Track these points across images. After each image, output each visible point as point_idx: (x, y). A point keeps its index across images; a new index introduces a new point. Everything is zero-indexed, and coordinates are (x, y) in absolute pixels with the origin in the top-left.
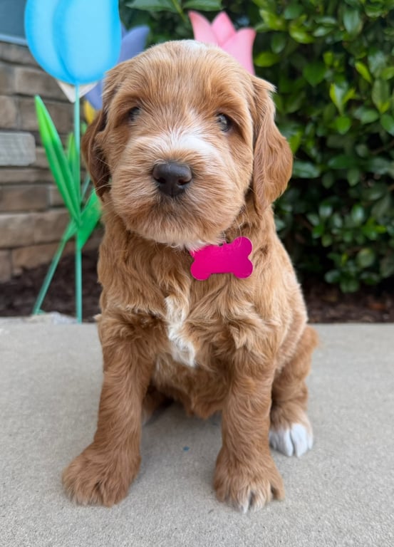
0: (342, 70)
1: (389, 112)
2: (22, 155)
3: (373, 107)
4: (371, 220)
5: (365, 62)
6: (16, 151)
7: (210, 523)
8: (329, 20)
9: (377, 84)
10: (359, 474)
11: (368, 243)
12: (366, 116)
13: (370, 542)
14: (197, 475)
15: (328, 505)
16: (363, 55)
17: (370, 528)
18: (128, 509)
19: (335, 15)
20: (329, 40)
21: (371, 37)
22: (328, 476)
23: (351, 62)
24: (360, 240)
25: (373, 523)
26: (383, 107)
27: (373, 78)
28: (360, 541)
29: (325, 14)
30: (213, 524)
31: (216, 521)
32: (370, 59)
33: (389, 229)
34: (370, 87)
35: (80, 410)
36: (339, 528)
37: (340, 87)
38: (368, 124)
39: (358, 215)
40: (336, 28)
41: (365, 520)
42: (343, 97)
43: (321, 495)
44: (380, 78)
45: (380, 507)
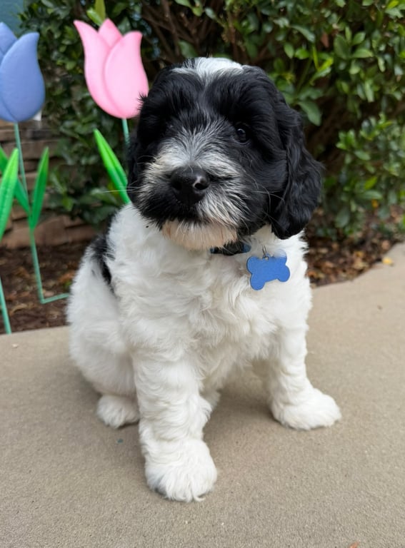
7: (145, 502)
10: (263, 437)
13: (271, 494)
14: (131, 463)
15: (239, 469)
17: (271, 482)
18: (75, 502)
22: (239, 443)
25: (274, 478)
28: (264, 494)
30: (147, 502)
31: (149, 499)
35: (22, 421)
36: (247, 487)
41: (267, 476)
43: (233, 461)
45: (280, 463)
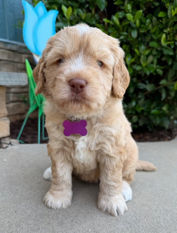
0: (129, 51)
1: (146, 66)
2: (24, 81)
3: (140, 65)
4: (138, 106)
5: (138, 48)
6: (22, 80)
8: (125, 33)
9: (142, 57)
11: (137, 113)
12: (138, 68)
16: (137, 46)
19: (127, 31)
20: (125, 41)
21: (140, 39)
23: (133, 48)
24: (134, 113)
26: (144, 64)
27: (141, 54)
29: (123, 31)
32: (139, 47)
33: (143, 108)
34: (139, 57)
37: (129, 57)
38: (138, 71)
39: (134, 104)
40: (127, 36)
42: (130, 61)
44: (143, 54)
